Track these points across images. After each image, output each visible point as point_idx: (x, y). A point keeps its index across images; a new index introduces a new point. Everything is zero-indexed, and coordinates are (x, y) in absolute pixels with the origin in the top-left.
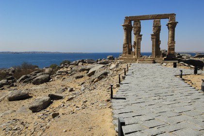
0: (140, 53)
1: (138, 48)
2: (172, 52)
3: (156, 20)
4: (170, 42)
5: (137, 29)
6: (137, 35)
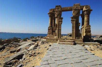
0: (61, 34)
1: (59, 30)
2: (89, 34)
3: (76, 4)
4: (86, 26)
5: (58, 13)
6: (58, 18)
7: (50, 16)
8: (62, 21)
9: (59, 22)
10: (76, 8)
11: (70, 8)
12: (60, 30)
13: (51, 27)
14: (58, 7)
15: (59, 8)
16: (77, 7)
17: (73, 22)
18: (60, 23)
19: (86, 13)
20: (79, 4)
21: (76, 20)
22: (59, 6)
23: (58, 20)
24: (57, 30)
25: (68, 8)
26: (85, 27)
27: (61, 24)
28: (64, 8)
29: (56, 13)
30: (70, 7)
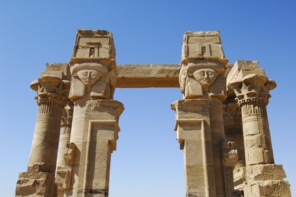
1: (89, 192)
3: (200, 33)
4: (258, 169)
5: (94, 72)
6: (88, 103)
7: (44, 100)
8: (114, 127)
9: (95, 128)
10: (198, 50)
11: (162, 71)
12: (96, 192)
13: (42, 169)
14: (94, 40)
15: (99, 45)
16: (207, 49)
17: (190, 135)
18: (103, 136)
19: (246, 98)
20: (215, 33)
21: (208, 120)
22: (99, 32)
23: (88, 117)
24: (75, 191)
25: (149, 72)
26: (256, 178)
27: (112, 146)
28: (130, 68)
29: (80, 74)
30: (159, 68)
